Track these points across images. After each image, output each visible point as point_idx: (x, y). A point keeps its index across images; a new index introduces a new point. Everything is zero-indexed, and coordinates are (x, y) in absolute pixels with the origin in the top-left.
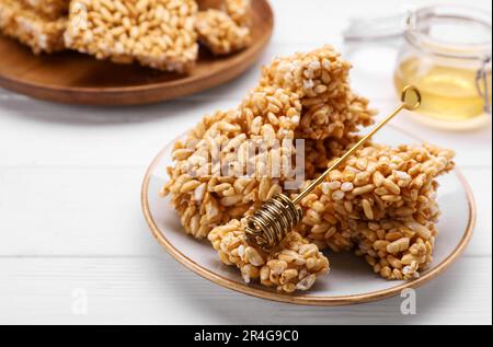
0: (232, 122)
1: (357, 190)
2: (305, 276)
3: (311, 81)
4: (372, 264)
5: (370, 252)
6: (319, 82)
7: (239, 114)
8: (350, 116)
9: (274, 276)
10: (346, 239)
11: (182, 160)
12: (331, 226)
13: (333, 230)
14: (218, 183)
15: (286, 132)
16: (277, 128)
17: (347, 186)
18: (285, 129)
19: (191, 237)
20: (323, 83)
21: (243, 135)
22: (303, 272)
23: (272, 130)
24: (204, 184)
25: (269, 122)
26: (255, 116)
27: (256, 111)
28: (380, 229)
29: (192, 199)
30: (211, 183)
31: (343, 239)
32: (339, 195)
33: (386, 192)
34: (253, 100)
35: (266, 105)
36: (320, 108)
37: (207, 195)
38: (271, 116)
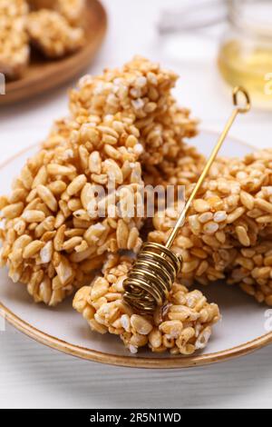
0: (64, 164)
1: (231, 218)
2: (200, 332)
3: (140, 100)
4: (252, 293)
5: (247, 281)
6: (147, 99)
7: (70, 153)
8: (178, 129)
9: (169, 341)
10: (220, 272)
11: (13, 218)
12: (201, 260)
13: (204, 265)
14: (66, 238)
15: (132, 165)
16: (120, 162)
17: (221, 215)
18: (131, 161)
19: (43, 305)
20: (151, 101)
21: (82, 178)
22: (198, 327)
23: (116, 165)
24: (49, 243)
25: (108, 157)
26: (90, 152)
27: (89, 145)
28: (257, 254)
29: (38, 262)
30: (57, 240)
31: (217, 273)
32: (213, 227)
33: (260, 213)
34: (83, 133)
35: (100, 137)
36: (153, 129)
37: (56, 255)
38: (109, 149)
